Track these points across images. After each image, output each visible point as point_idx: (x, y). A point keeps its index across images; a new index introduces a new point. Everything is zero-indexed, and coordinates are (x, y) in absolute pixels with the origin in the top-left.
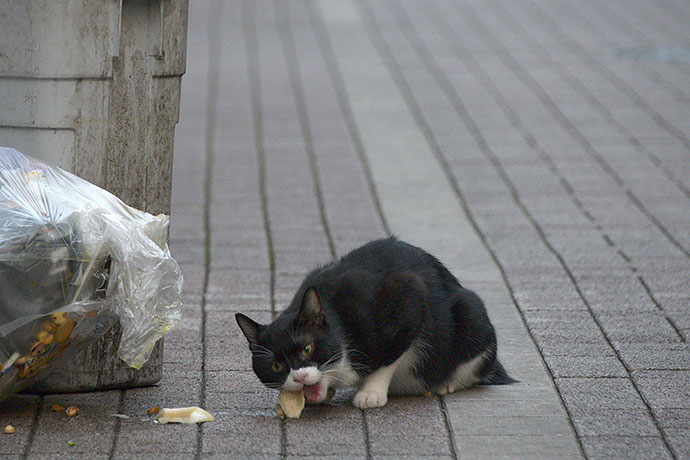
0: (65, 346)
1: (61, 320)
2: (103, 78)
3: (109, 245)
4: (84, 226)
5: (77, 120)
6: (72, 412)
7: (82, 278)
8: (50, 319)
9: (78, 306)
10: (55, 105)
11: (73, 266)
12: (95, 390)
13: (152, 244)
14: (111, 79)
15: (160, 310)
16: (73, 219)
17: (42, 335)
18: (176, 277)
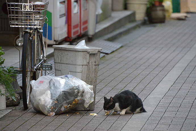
0: (77, 104)
1: (76, 100)
2: (86, 65)
3: (83, 90)
4: (80, 87)
5: (82, 71)
6: (78, 113)
7: (79, 94)
8: (75, 100)
9: (79, 98)
10: (79, 69)
11: (78, 92)
12: (84, 111)
13: (90, 90)
14: (88, 65)
15: (90, 99)
16: (79, 86)
17: (73, 102)
18: (93, 95)
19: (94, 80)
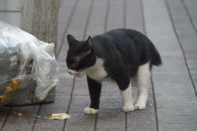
0: (17, 91)
1: (15, 82)
3: (32, 54)
4: (23, 48)
5: (22, 8)
7: (22, 67)
8: (11, 82)
9: (21, 77)
10: (14, 3)
11: (19, 63)
12: (30, 105)
13: (48, 54)
15: (50, 78)
16: (19, 46)
17: (8, 88)
18: (56, 66)
19: (51, 29)
